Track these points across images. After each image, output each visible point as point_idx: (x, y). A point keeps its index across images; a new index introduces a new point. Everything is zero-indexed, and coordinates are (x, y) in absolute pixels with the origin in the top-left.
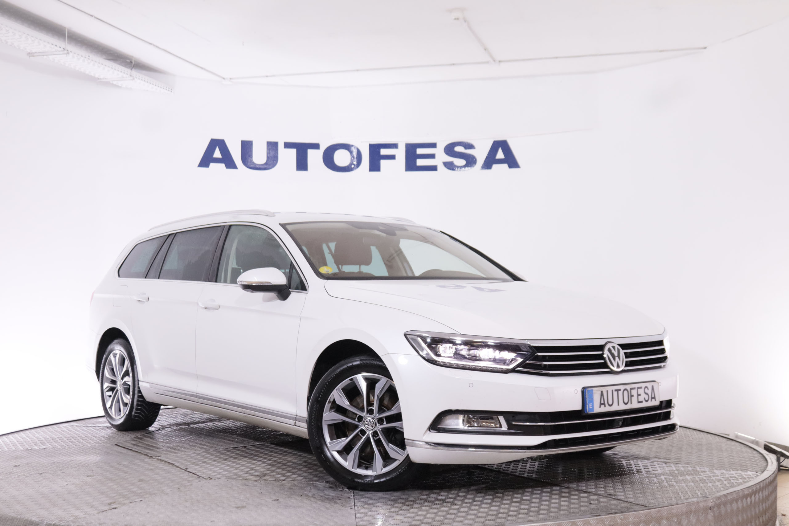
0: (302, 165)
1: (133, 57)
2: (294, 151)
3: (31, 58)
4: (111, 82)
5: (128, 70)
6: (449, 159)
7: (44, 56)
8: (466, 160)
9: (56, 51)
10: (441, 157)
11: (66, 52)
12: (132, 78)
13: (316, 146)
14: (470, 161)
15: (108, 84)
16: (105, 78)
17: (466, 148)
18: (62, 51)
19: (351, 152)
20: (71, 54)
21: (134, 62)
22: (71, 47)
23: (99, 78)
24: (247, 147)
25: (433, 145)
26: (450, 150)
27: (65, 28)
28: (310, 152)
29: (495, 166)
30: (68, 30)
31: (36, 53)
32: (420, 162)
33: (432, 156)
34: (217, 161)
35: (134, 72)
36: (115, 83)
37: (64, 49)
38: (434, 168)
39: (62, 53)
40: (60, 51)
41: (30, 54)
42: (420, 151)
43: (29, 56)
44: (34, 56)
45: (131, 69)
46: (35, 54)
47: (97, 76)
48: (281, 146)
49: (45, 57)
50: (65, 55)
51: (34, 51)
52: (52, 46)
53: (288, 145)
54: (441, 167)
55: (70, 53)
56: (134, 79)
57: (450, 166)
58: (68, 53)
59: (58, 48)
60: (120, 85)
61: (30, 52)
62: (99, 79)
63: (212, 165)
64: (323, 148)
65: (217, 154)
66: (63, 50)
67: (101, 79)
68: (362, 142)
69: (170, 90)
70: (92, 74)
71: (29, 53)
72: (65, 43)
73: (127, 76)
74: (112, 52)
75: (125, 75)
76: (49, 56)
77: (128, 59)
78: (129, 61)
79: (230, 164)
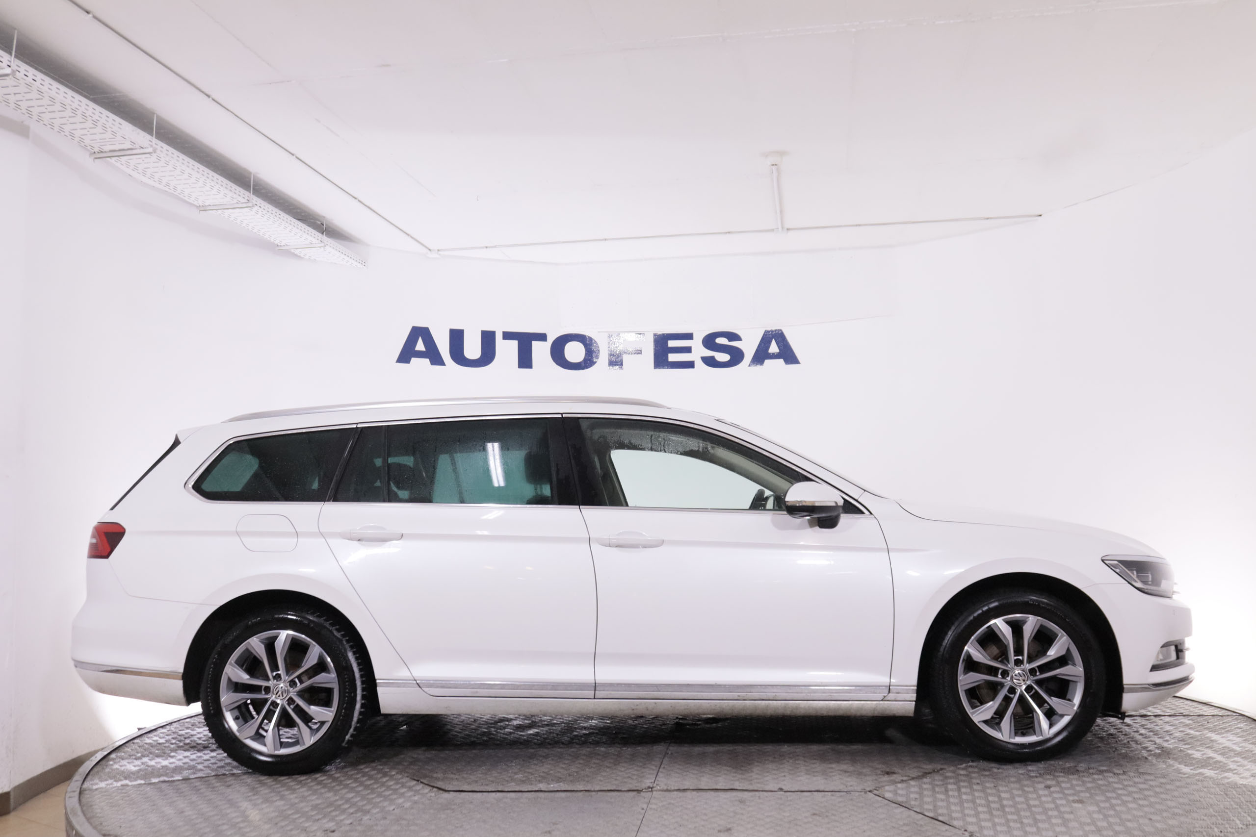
0: (525, 360)
1: (323, 217)
2: (514, 344)
3: (202, 213)
4: (294, 250)
5: (318, 235)
6: (709, 353)
7: (217, 210)
8: (730, 356)
9: (237, 203)
10: (699, 351)
11: (250, 204)
12: (322, 245)
13: (542, 337)
14: (736, 356)
15: (288, 253)
16: (287, 245)
17: (729, 341)
18: (246, 203)
19: (586, 345)
20: (256, 208)
21: (325, 223)
22: (256, 200)
23: (279, 244)
24: (457, 337)
25: (689, 336)
26: (709, 341)
27: (250, 173)
28: (535, 345)
29: (767, 362)
30: (253, 176)
31: (209, 205)
32: (673, 357)
33: (688, 350)
34: (420, 355)
35: (325, 238)
36: (297, 252)
37: (248, 200)
38: (690, 365)
39: (245, 205)
40: (243, 203)
41: (203, 208)
42: (672, 344)
43: (199, 211)
44: (205, 210)
45: (323, 233)
46: (208, 208)
47: (277, 242)
48: (499, 337)
49: (220, 212)
50: (248, 209)
51: (208, 203)
52: (235, 196)
53: (507, 336)
54: (699, 364)
55: (255, 206)
56: (325, 246)
57: (710, 362)
58: (252, 207)
59: (240, 199)
60: (302, 255)
61: (201, 204)
62: (278, 246)
63: (413, 360)
64: (551, 339)
65: (420, 346)
67: (281, 246)
68: (599, 332)
69: (363, 263)
70: (272, 240)
71: (200, 206)
72: (250, 192)
73: (317, 242)
74: (299, 211)
75: (314, 241)
76: (226, 211)
77: (319, 221)
78: (319, 223)
79: (436, 359)
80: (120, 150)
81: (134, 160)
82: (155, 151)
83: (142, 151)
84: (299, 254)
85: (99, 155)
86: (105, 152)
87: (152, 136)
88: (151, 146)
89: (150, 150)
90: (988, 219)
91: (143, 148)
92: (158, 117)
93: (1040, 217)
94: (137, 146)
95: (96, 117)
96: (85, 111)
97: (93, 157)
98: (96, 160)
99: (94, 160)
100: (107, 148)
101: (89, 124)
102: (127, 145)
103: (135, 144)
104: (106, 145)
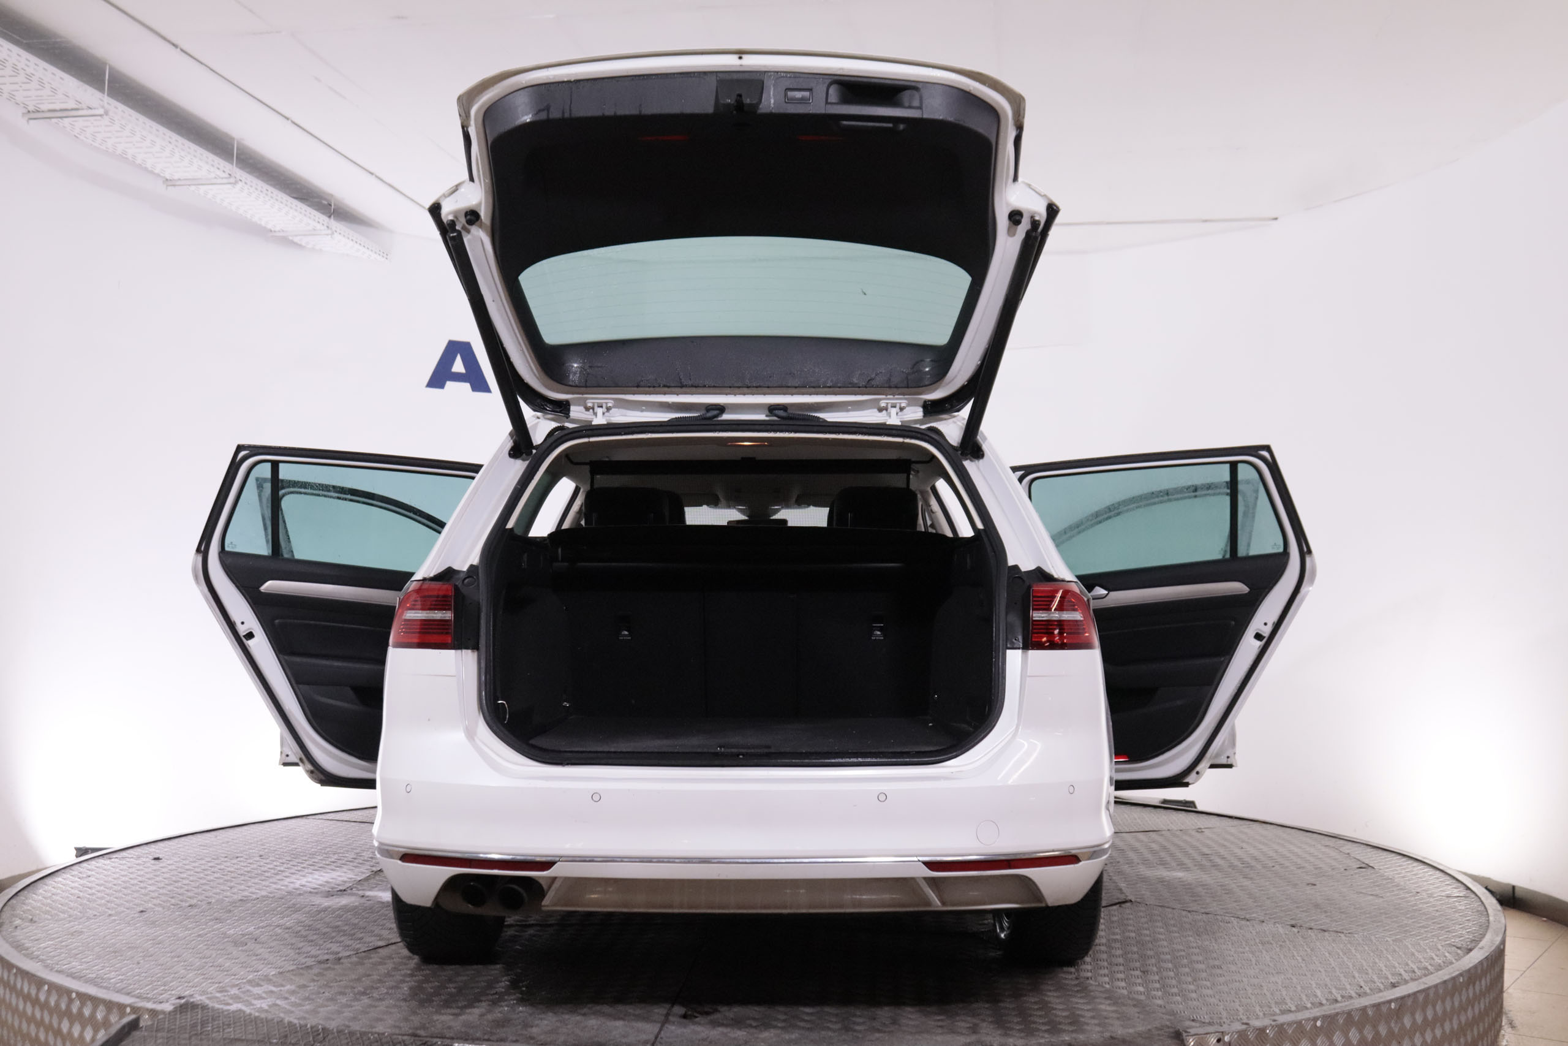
1: (332, 195)
3: (170, 188)
4: (291, 238)
5: (323, 218)
7: (189, 185)
9: (215, 178)
11: (232, 180)
12: (329, 232)
15: (286, 241)
16: (283, 231)
18: (226, 178)
20: (240, 184)
21: (335, 205)
22: (239, 173)
23: (273, 229)
27: (233, 139)
30: (238, 142)
31: (179, 179)
34: (458, 377)
35: (334, 223)
36: (296, 240)
37: (230, 175)
39: (225, 181)
40: (222, 178)
41: (169, 182)
43: (167, 186)
44: (174, 185)
45: (330, 217)
46: (178, 183)
47: (269, 227)
49: (193, 188)
50: (229, 186)
51: (176, 177)
52: (211, 168)
55: (240, 182)
56: (333, 234)
58: (236, 183)
59: (219, 173)
60: (303, 244)
61: (168, 178)
62: (271, 231)
63: (450, 385)
65: (458, 366)
66: (228, 176)
67: (275, 231)
69: (385, 255)
70: (263, 224)
71: (167, 180)
72: (233, 164)
73: (322, 228)
74: (298, 187)
75: (319, 226)
76: (200, 187)
77: (325, 199)
78: (325, 202)
79: (479, 385)
80: (61, 110)
81: (80, 123)
82: (106, 113)
83: (90, 112)
84: (299, 242)
85: (34, 114)
86: (43, 111)
87: (104, 93)
88: (103, 107)
89: (101, 111)
90: (1206, 221)
91: (90, 108)
92: (111, 68)
93: (1274, 222)
94: (84, 106)
95: (30, 70)
96: (17, 63)
97: (27, 119)
98: (31, 122)
99: (28, 121)
100: (45, 107)
101: (21, 78)
102: (71, 104)
103: (80, 103)
104: (43, 103)
